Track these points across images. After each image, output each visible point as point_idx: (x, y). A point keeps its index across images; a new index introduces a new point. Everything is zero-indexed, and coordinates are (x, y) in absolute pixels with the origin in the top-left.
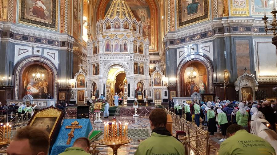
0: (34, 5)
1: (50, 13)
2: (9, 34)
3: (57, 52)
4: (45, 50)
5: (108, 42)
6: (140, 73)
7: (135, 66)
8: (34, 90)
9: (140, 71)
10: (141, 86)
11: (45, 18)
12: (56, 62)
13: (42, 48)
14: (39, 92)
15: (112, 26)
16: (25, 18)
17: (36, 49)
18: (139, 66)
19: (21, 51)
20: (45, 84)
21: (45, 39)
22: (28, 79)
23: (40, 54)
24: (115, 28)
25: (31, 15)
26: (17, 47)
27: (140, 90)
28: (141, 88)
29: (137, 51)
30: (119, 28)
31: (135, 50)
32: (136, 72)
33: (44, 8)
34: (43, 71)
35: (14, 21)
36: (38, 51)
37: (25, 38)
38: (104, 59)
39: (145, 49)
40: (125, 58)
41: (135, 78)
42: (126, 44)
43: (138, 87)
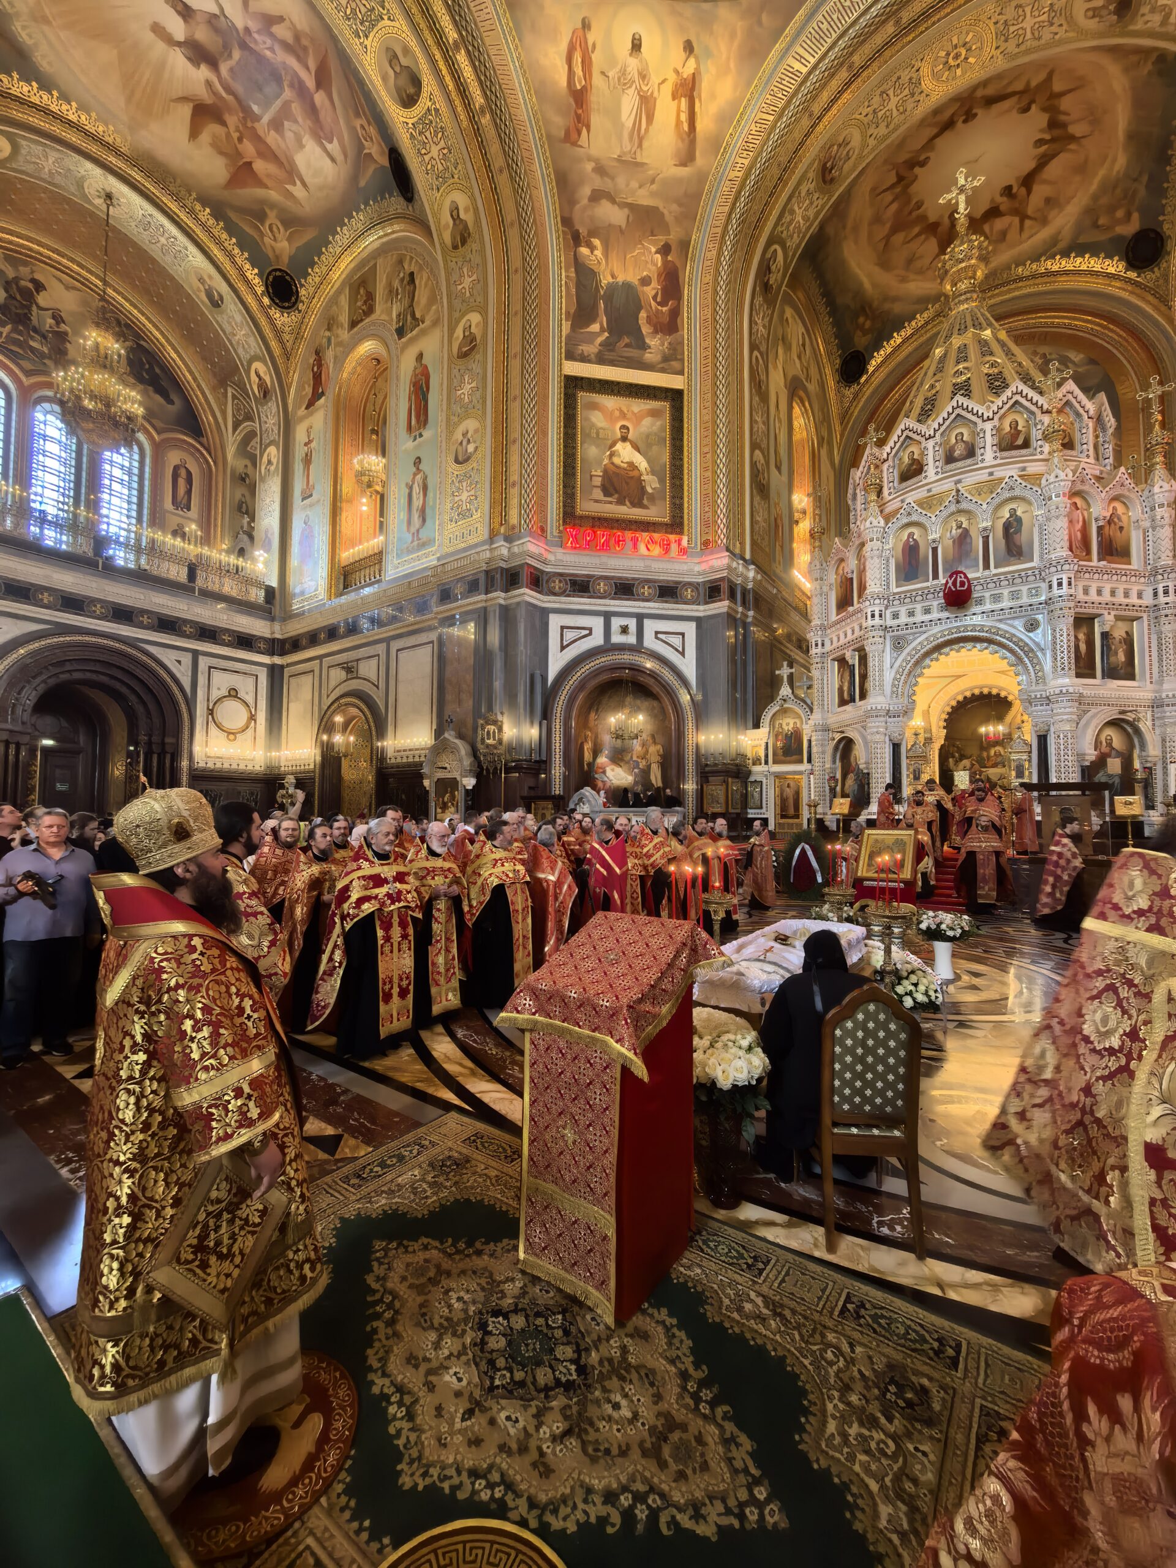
0: (606, 461)
1: (662, 481)
2: (524, 577)
3: (693, 625)
4: (647, 623)
5: (911, 535)
6: (1111, 673)
7: (1081, 636)
8: (618, 776)
9: (1112, 659)
10: (1118, 742)
11: (645, 502)
12: (688, 666)
13: (640, 618)
14: (636, 783)
15: (930, 459)
16: (579, 512)
17: (616, 623)
18: (1105, 636)
19: (569, 635)
20: (655, 750)
21: (647, 581)
22: (596, 737)
23: (631, 639)
24: (950, 459)
25: (596, 501)
26: (555, 622)
27: (1114, 766)
28: (1119, 754)
29: (1089, 552)
30: (971, 452)
31: (1080, 546)
32: (1084, 667)
33: (642, 464)
34: (646, 703)
35: (543, 530)
36: (624, 630)
37: (581, 586)
38: (890, 622)
39: (1145, 531)
40: (1015, 595)
41: (1080, 700)
42: (1019, 520)
43: (1104, 749)
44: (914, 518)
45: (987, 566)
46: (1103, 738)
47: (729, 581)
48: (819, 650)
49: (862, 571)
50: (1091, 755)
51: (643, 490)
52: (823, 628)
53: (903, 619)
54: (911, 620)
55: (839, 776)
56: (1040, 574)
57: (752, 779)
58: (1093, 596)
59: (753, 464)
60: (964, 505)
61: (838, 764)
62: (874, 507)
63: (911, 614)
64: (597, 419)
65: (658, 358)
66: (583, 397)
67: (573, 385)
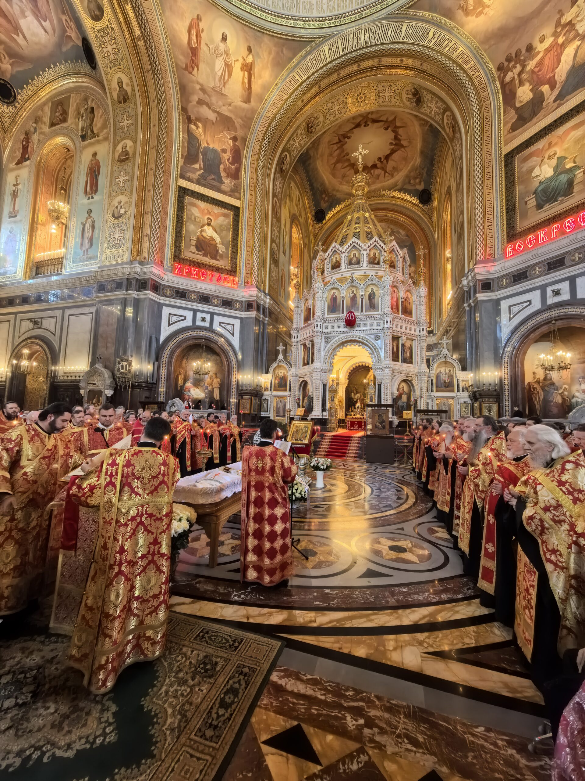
0: (199, 234)
1: (227, 248)
2: (149, 285)
3: (239, 321)
4: (215, 317)
5: (334, 293)
6: (405, 361)
7: (395, 344)
8: (197, 393)
9: (405, 355)
10: (406, 389)
12: (236, 341)
13: (212, 314)
14: (206, 397)
15: (343, 262)
16: (182, 256)
17: (199, 315)
18: (403, 345)
19: (174, 319)
20: (216, 381)
21: (217, 296)
22: (186, 372)
23: (207, 324)
24: (350, 263)
25: (192, 253)
26: (166, 311)
27: (404, 398)
28: (406, 394)
29: (398, 311)
30: (358, 262)
31: (395, 308)
32: (395, 357)
33: (218, 239)
34: (214, 357)
35: (162, 262)
36: (203, 319)
37: (181, 294)
38: (324, 330)
39: (417, 306)
40: (372, 325)
41: (393, 370)
42: (374, 294)
43: (401, 391)
44: (336, 286)
45: (362, 311)
46: (401, 387)
47: (257, 302)
48: (296, 339)
49: (314, 306)
50: (396, 393)
51: (217, 251)
52: (298, 329)
53: (330, 329)
54: (333, 330)
55: (301, 398)
56: (381, 317)
57: (264, 398)
58: (399, 329)
59: (272, 250)
60: (354, 284)
61: (301, 392)
62: (320, 278)
63: (333, 327)
64: (195, 212)
65: (229, 189)
66: (188, 199)
67: (183, 192)
